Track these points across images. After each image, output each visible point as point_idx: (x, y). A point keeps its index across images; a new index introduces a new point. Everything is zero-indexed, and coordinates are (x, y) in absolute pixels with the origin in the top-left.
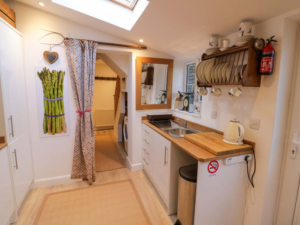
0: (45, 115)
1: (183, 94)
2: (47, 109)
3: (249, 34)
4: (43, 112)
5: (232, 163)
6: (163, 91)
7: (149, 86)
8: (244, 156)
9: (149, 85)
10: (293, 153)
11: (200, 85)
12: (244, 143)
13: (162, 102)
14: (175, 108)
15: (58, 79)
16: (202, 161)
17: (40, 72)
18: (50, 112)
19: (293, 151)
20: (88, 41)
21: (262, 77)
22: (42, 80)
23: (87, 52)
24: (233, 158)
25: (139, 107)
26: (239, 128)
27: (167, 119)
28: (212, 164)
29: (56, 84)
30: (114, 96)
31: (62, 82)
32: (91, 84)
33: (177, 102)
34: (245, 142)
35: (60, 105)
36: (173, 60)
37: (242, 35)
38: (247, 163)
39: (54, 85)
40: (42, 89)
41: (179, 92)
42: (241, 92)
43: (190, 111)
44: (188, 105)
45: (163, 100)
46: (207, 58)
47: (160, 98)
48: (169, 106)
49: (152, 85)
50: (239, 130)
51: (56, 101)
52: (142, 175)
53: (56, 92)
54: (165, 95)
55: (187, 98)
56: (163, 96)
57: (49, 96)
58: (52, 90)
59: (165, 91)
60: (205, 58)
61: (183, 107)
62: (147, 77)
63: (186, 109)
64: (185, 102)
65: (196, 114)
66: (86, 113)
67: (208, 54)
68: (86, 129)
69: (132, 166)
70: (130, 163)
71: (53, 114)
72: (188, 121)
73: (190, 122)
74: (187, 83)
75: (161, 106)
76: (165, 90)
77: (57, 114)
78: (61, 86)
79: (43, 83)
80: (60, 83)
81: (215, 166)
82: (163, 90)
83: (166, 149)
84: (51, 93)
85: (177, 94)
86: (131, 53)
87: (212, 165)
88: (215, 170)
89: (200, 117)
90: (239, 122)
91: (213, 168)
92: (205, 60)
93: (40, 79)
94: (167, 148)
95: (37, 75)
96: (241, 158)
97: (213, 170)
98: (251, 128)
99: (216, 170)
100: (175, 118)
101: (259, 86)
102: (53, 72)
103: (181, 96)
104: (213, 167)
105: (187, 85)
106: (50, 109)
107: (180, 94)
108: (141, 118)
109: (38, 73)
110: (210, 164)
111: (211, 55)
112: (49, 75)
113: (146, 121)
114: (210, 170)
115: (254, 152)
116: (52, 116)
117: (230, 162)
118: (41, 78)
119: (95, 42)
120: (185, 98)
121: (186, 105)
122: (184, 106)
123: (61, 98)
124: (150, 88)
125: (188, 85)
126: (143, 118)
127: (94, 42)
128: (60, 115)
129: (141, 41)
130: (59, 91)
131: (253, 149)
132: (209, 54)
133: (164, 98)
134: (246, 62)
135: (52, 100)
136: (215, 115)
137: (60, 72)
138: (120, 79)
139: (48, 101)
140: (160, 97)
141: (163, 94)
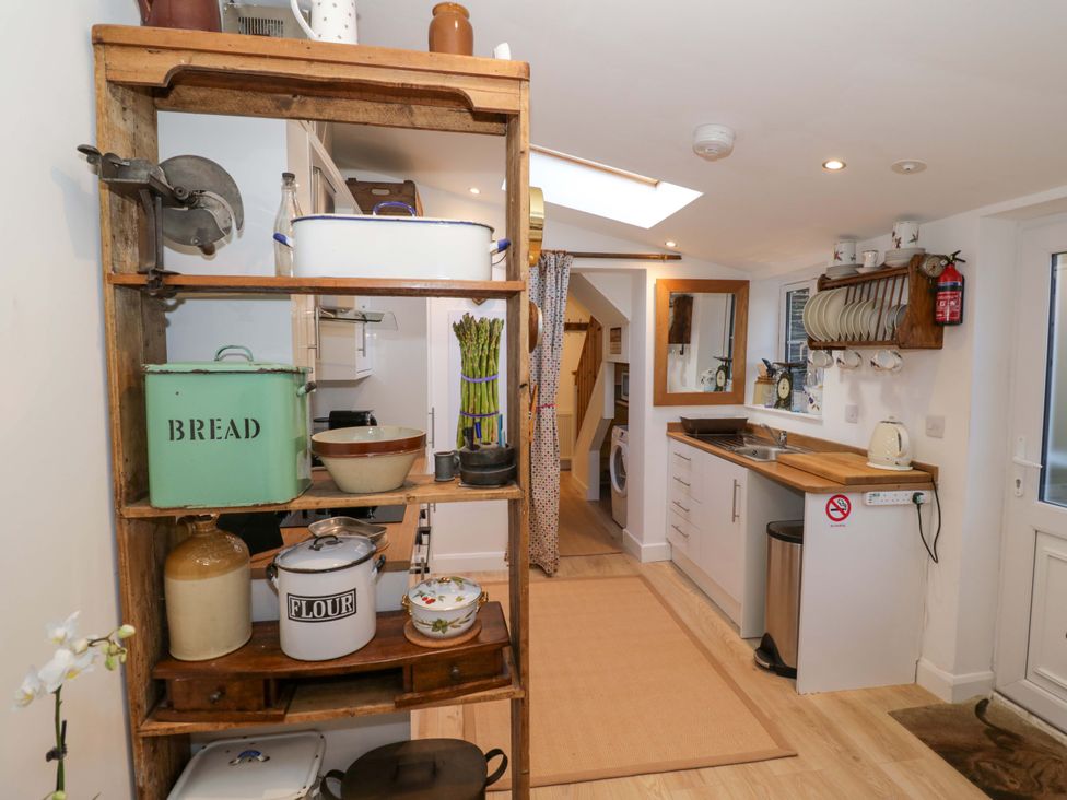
0: (462, 412)
1: (776, 366)
2: (467, 399)
3: (913, 245)
4: (458, 407)
5: (881, 503)
6: (722, 360)
7: (680, 346)
8: (910, 493)
9: (680, 343)
10: (1018, 486)
11: (814, 344)
12: (914, 469)
13: (718, 388)
14: (755, 403)
15: (490, 336)
16: (814, 491)
17: (458, 323)
18: (471, 406)
19: (1018, 482)
20: (554, 252)
21: (946, 329)
22: (460, 339)
23: (550, 278)
24: (882, 493)
25: (663, 398)
26: (899, 435)
27: (734, 432)
28: (836, 501)
29: (486, 347)
30: (574, 373)
31: (496, 343)
32: (556, 345)
33: (760, 386)
34: (915, 466)
35: (490, 392)
36: (748, 281)
37: (898, 246)
38: (919, 508)
39: (483, 349)
40: (458, 358)
41: (766, 362)
42: (898, 361)
43: (794, 407)
44: (790, 395)
45: (721, 383)
46: (830, 285)
47: (712, 379)
48: (738, 398)
49: (689, 342)
50: (900, 439)
51: (484, 384)
52: (669, 571)
53: (484, 364)
54: (726, 369)
55: (788, 376)
56: (722, 374)
57: (471, 373)
58: (477, 359)
59: (726, 360)
60: (827, 285)
61: (776, 399)
62: (674, 323)
63: (786, 403)
64: (781, 385)
65: (812, 413)
66: (544, 410)
67: (833, 278)
68: (544, 447)
69: (643, 546)
70: (634, 542)
71: (477, 412)
72: (791, 434)
73: (796, 436)
74: (787, 339)
75: (717, 396)
76: (726, 356)
77: (485, 411)
78: (495, 349)
79: (461, 345)
80: (494, 343)
81: (842, 507)
82: (721, 356)
83: (735, 486)
84: (476, 365)
85: (759, 366)
86: (644, 271)
87: (835, 504)
88: (842, 516)
89: (819, 422)
90: (901, 423)
91: (839, 512)
92: (826, 289)
93: (456, 338)
94: (738, 483)
95: (452, 329)
96: (905, 496)
97: (838, 515)
98: (929, 435)
99: (846, 516)
100: (756, 429)
101: (941, 348)
102: (482, 321)
103: (771, 371)
104: (838, 509)
105: (787, 345)
106: (472, 401)
107: (769, 367)
108: (666, 428)
109: (454, 324)
110: (831, 501)
111: (839, 280)
112: (474, 327)
113: (680, 435)
114: (832, 513)
115: (935, 489)
116: (474, 415)
117: (876, 501)
118: (458, 336)
119: (569, 253)
120: (781, 378)
121: (784, 394)
122: (779, 397)
123: (493, 377)
124: (682, 353)
125: (790, 342)
126: (671, 427)
127: (565, 253)
128: (490, 415)
129: (671, 244)
130: (492, 362)
131: (932, 481)
132: (835, 276)
133: (724, 377)
134: (905, 300)
135: (476, 380)
136: (855, 414)
137: (494, 321)
138: (600, 329)
139: (468, 382)
140: (710, 376)
141: (720, 369)
